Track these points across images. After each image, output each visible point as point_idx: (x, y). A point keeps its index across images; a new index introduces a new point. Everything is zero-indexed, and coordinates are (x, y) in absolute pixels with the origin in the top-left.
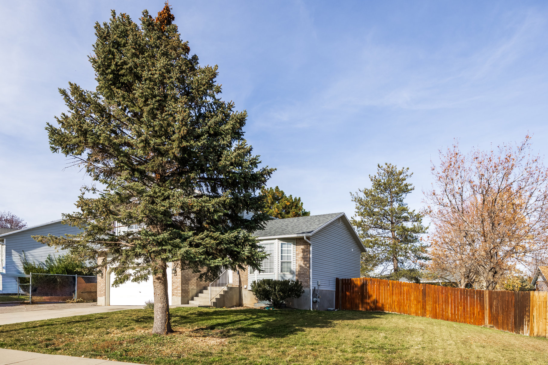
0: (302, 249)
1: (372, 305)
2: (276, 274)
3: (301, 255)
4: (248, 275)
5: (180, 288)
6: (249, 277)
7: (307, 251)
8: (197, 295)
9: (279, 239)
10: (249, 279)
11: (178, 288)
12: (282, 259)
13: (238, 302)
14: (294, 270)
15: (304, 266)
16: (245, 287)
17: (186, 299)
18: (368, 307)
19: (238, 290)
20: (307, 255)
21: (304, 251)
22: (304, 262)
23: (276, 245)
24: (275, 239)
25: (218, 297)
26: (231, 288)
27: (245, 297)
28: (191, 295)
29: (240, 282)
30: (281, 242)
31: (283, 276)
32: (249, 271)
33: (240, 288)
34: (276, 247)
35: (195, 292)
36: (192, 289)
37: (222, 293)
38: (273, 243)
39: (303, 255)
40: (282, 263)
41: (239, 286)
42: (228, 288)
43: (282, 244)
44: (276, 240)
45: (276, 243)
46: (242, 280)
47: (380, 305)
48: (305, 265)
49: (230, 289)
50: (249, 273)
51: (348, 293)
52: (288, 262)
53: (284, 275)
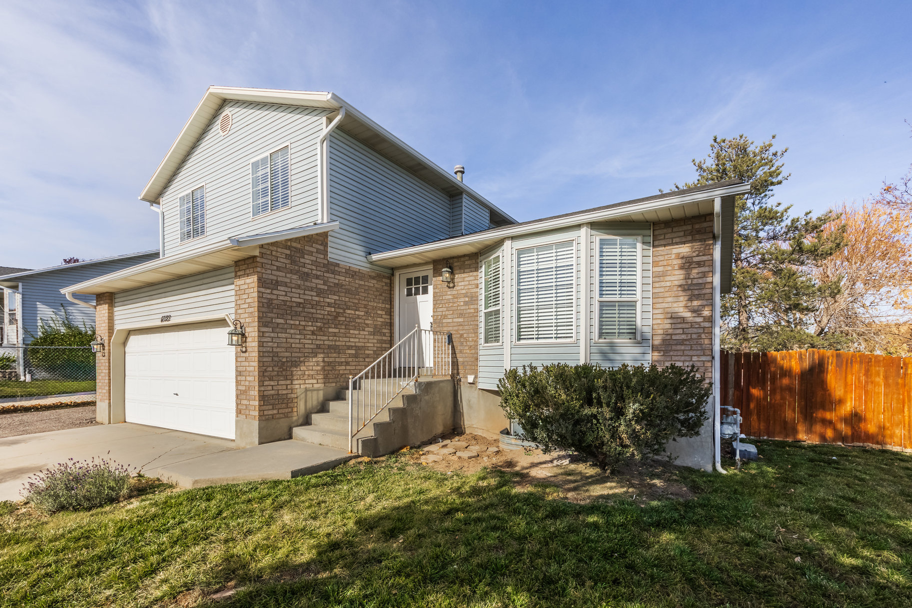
0: (678, 256)
1: (842, 427)
2: (582, 343)
3: (677, 277)
4: (480, 347)
5: (256, 393)
6: (481, 353)
7: (699, 264)
8: (323, 408)
9: (594, 225)
10: (481, 358)
11: (252, 393)
12: (601, 295)
13: (449, 422)
14: (646, 329)
15: (688, 314)
16: (471, 379)
17: (283, 424)
18: (829, 433)
19: (449, 388)
20: (704, 275)
21: (687, 264)
22: (690, 300)
23: (583, 247)
24: (579, 226)
25: (385, 418)
26: (429, 385)
27: (470, 407)
28: (301, 408)
29: (455, 364)
30: (598, 236)
31: (607, 349)
32: (482, 336)
33: (455, 383)
34: (583, 254)
35: (315, 399)
36: (306, 390)
37: (400, 404)
38: (570, 243)
39: (687, 278)
40: (602, 305)
41: (453, 376)
42: (418, 385)
43: (603, 243)
44: (584, 231)
45: (583, 240)
46: (460, 360)
47: (872, 428)
48: (696, 311)
49: (427, 388)
50: (482, 341)
51: (755, 392)
52: (622, 304)
53: (612, 345)
